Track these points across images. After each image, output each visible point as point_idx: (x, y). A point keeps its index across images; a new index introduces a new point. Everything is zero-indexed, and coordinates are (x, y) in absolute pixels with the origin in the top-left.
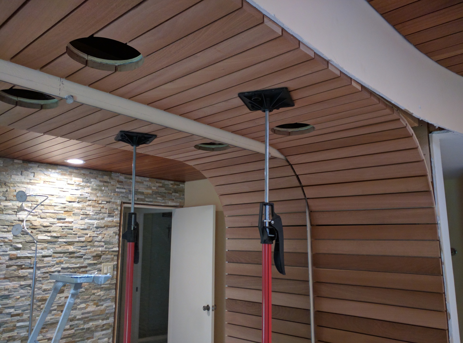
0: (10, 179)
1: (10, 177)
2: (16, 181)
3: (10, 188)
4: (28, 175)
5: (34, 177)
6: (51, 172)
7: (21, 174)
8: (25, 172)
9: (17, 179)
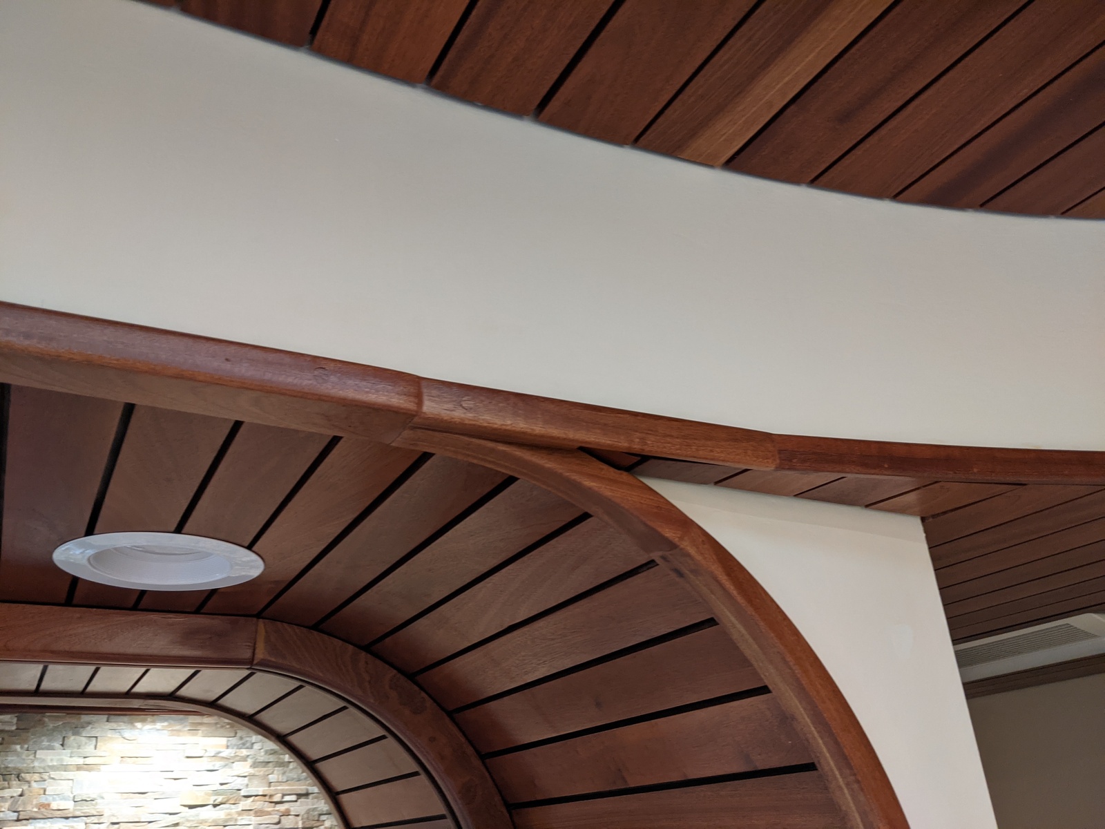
0: (33, 762)
1: (32, 757)
2: (49, 766)
3: (29, 786)
4: (80, 746)
5: (96, 748)
6: (141, 729)
7: (62, 745)
8: (73, 738)
9: (52, 760)
